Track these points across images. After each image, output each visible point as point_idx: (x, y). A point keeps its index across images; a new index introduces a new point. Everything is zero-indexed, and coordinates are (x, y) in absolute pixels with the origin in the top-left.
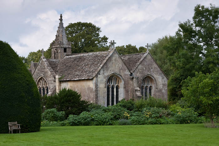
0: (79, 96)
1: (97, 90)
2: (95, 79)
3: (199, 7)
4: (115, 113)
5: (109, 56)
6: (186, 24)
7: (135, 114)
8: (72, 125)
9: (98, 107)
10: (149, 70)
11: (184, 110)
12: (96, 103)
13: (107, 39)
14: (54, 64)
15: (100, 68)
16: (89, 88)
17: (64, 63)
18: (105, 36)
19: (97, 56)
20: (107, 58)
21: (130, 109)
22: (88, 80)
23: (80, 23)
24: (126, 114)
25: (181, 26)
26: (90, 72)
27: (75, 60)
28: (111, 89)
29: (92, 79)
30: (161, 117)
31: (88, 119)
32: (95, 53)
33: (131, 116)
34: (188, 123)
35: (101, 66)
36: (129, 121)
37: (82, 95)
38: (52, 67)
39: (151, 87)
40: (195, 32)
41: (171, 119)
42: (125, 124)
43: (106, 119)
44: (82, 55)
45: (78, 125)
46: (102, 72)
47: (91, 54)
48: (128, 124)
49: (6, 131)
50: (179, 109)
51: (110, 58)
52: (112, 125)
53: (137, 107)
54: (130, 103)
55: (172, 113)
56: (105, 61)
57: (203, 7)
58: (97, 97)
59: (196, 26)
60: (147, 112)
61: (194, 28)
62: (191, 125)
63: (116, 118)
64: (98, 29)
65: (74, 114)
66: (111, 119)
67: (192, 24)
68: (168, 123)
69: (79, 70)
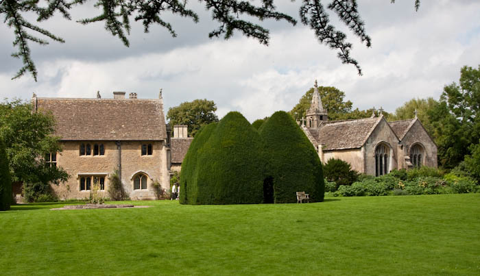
0: (349, 166)
1: (365, 160)
2: (363, 149)
3: (466, 68)
4: (388, 183)
5: (377, 123)
6: (451, 87)
7: (409, 184)
8: (344, 196)
9: (370, 178)
10: (418, 138)
11: (460, 179)
12: (365, 173)
13: (351, 104)
14: (315, 133)
15: (368, 136)
16: (357, 158)
17: (326, 132)
18: (349, 101)
19: (362, 124)
20: (375, 126)
21: (403, 178)
22: (356, 149)
23: (322, 87)
24: (401, 184)
25: (447, 89)
26: (357, 141)
27: (338, 128)
28: (379, 158)
29: (360, 149)
30: (437, 186)
31: (362, 190)
32: (360, 121)
33: (406, 185)
34: (466, 192)
35: (370, 134)
36: (404, 191)
37: (352, 164)
38: (314, 136)
39: (420, 155)
40: (461, 95)
41: (447, 189)
42: (400, 194)
43: (380, 189)
44: (345, 123)
45: (352, 196)
46: (370, 140)
47: (355, 121)
48: (404, 194)
49: (295, 201)
50: (455, 178)
51: (378, 125)
52: (386, 195)
53: (410, 177)
54: (403, 172)
55: (448, 182)
56: (373, 129)
57: (471, 68)
58: (365, 167)
59: (463, 89)
60: (421, 182)
61: (461, 91)
62: (470, 194)
63: (389, 189)
64: (342, 94)
65: (345, 185)
66: (386, 190)
67: (458, 87)
68: (445, 193)
69: (344, 139)
